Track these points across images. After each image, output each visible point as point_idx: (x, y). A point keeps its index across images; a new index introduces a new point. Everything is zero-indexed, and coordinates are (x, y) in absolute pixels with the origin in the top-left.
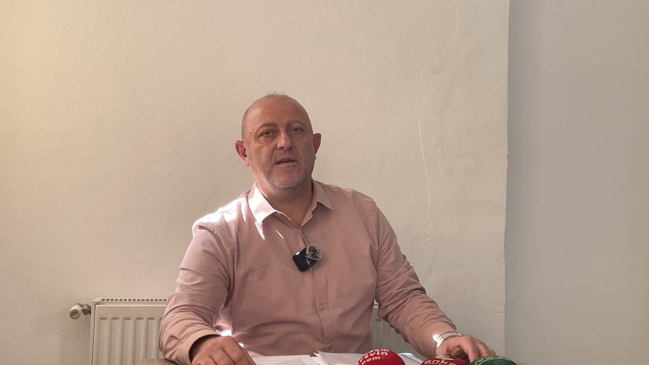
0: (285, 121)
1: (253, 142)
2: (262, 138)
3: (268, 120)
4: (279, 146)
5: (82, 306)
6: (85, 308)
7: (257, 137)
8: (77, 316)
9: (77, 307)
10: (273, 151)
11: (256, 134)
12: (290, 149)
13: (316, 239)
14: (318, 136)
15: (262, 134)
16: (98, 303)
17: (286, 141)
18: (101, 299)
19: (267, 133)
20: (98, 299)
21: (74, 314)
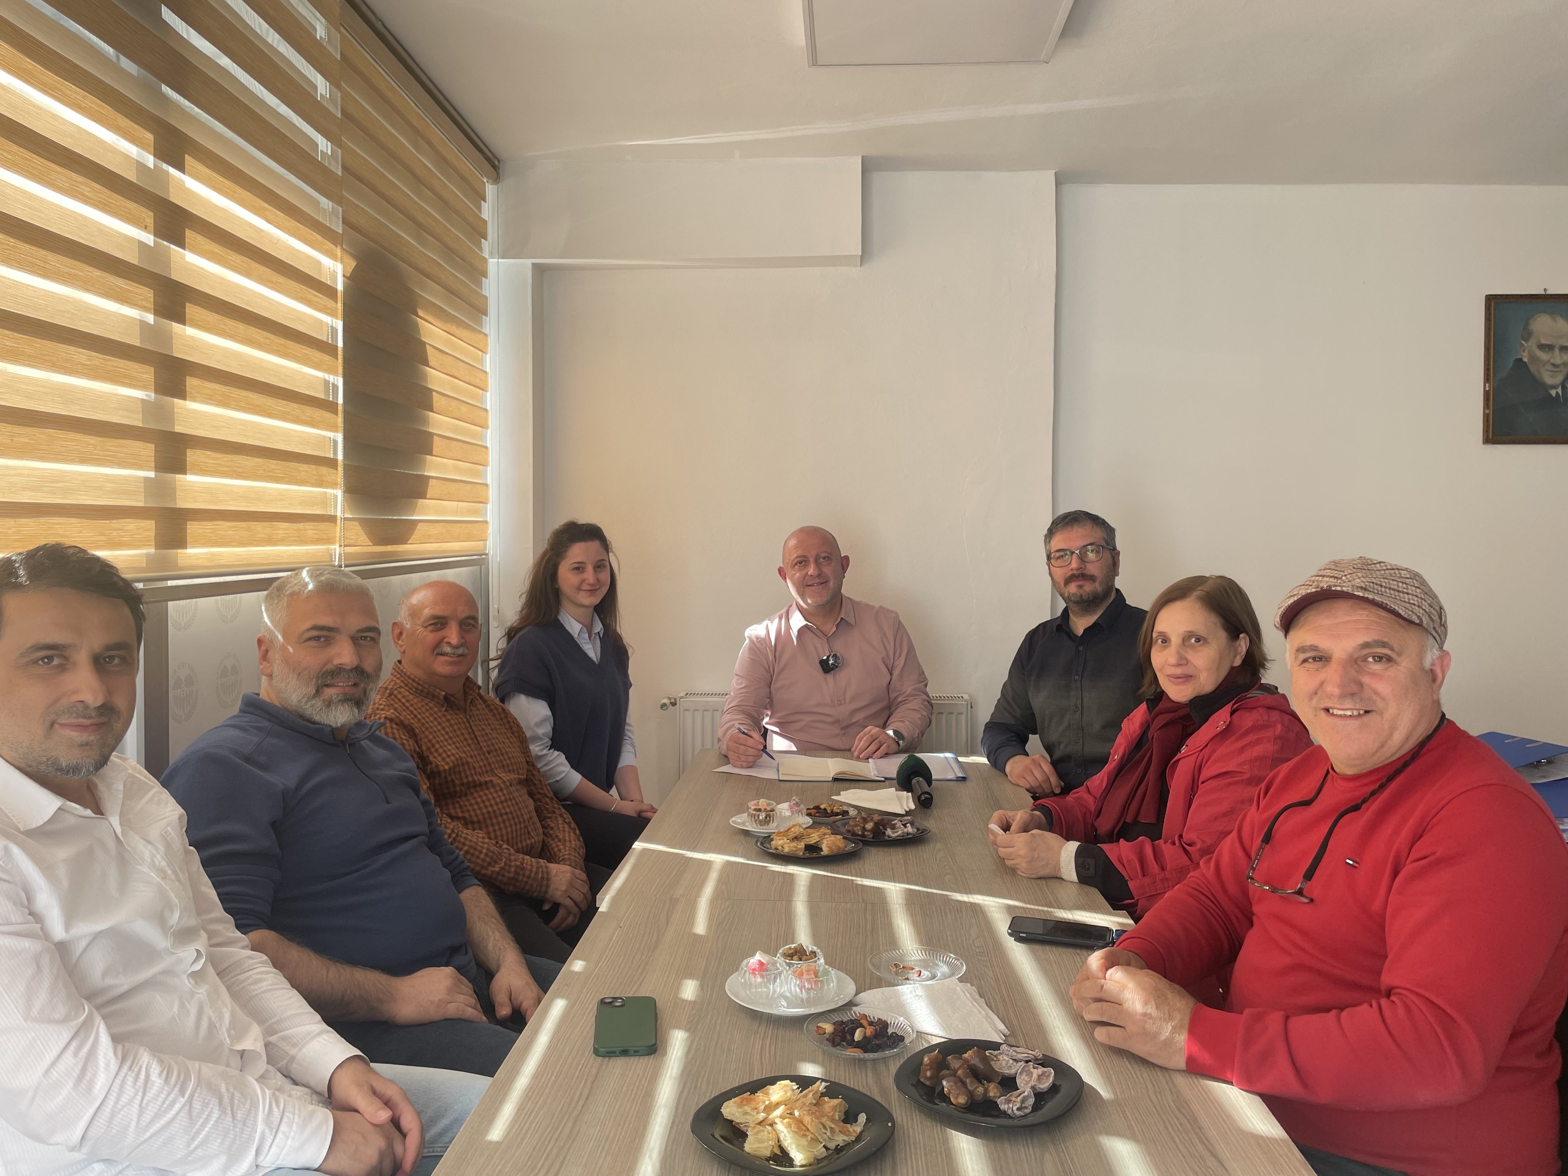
0: (814, 553)
1: (790, 570)
2: (796, 567)
3: (800, 553)
4: (809, 573)
5: (670, 699)
6: (673, 701)
7: (793, 566)
8: (665, 708)
9: (666, 701)
10: (805, 577)
11: (792, 564)
12: (819, 576)
13: (839, 647)
14: (847, 558)
15: (796, 564)
16: (682, 698)
17: (814, 570)
18: (685, 693)
19: (800, 562)
20: (683, 694)
21: (663, 706)
